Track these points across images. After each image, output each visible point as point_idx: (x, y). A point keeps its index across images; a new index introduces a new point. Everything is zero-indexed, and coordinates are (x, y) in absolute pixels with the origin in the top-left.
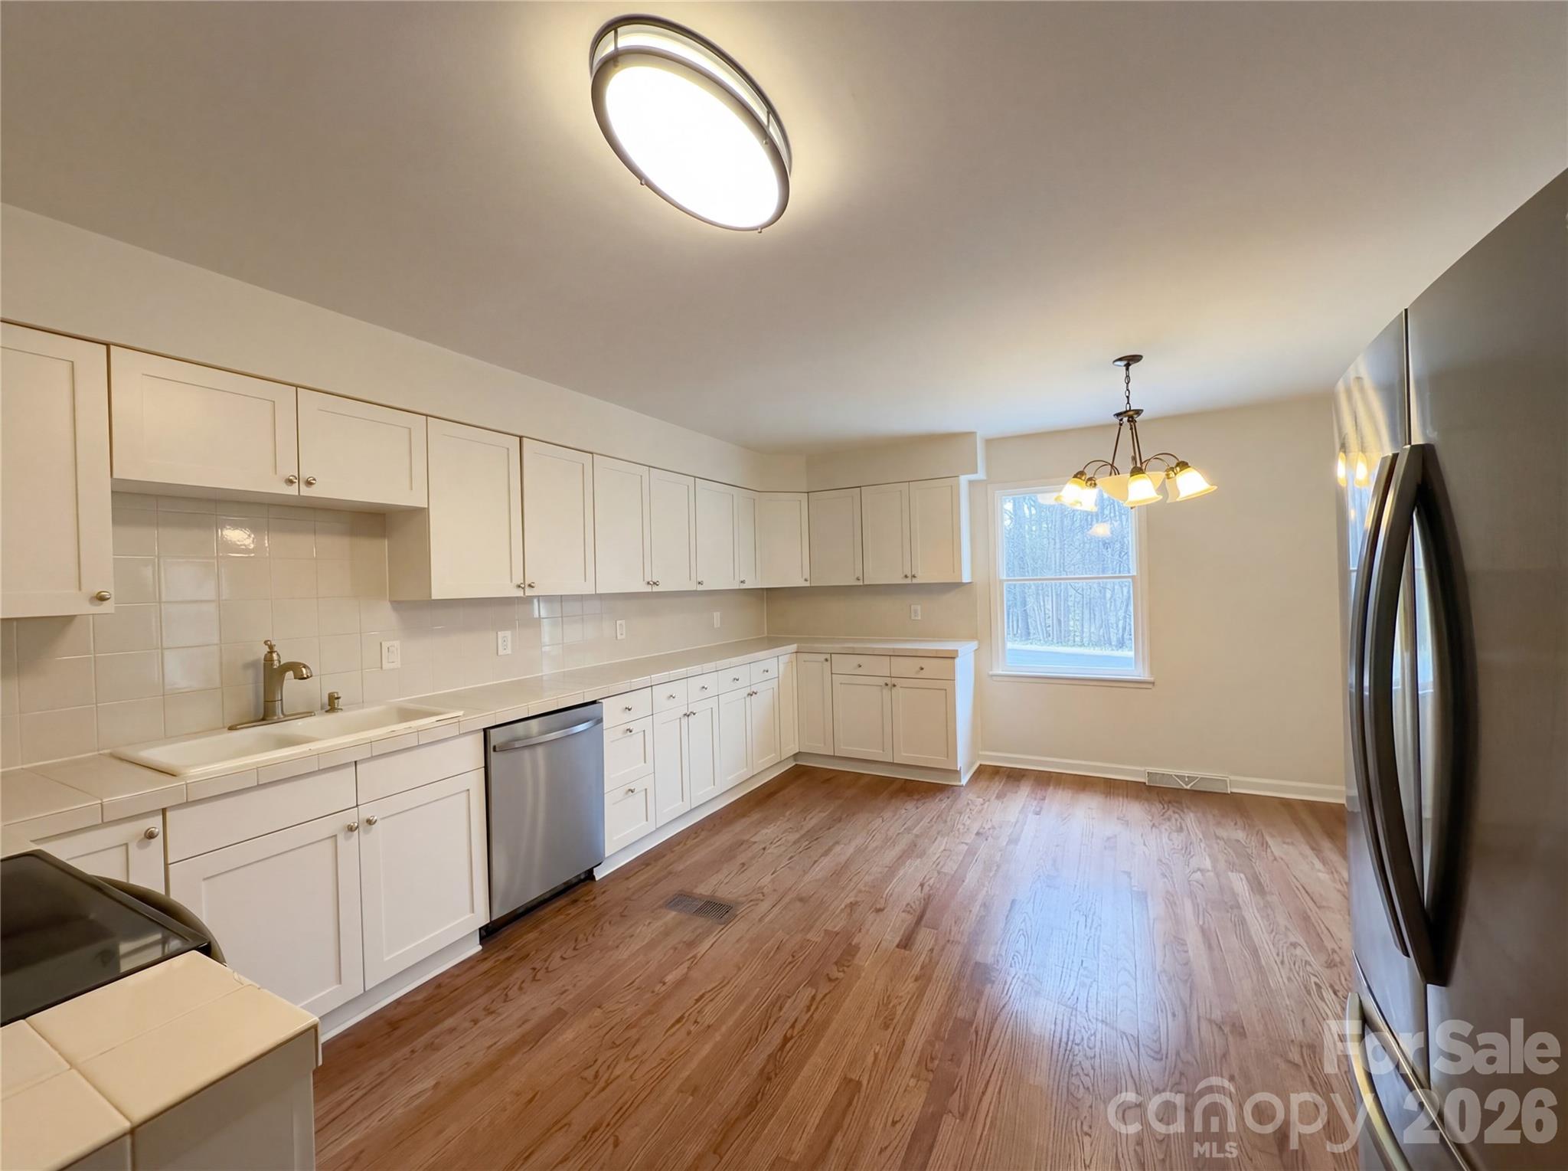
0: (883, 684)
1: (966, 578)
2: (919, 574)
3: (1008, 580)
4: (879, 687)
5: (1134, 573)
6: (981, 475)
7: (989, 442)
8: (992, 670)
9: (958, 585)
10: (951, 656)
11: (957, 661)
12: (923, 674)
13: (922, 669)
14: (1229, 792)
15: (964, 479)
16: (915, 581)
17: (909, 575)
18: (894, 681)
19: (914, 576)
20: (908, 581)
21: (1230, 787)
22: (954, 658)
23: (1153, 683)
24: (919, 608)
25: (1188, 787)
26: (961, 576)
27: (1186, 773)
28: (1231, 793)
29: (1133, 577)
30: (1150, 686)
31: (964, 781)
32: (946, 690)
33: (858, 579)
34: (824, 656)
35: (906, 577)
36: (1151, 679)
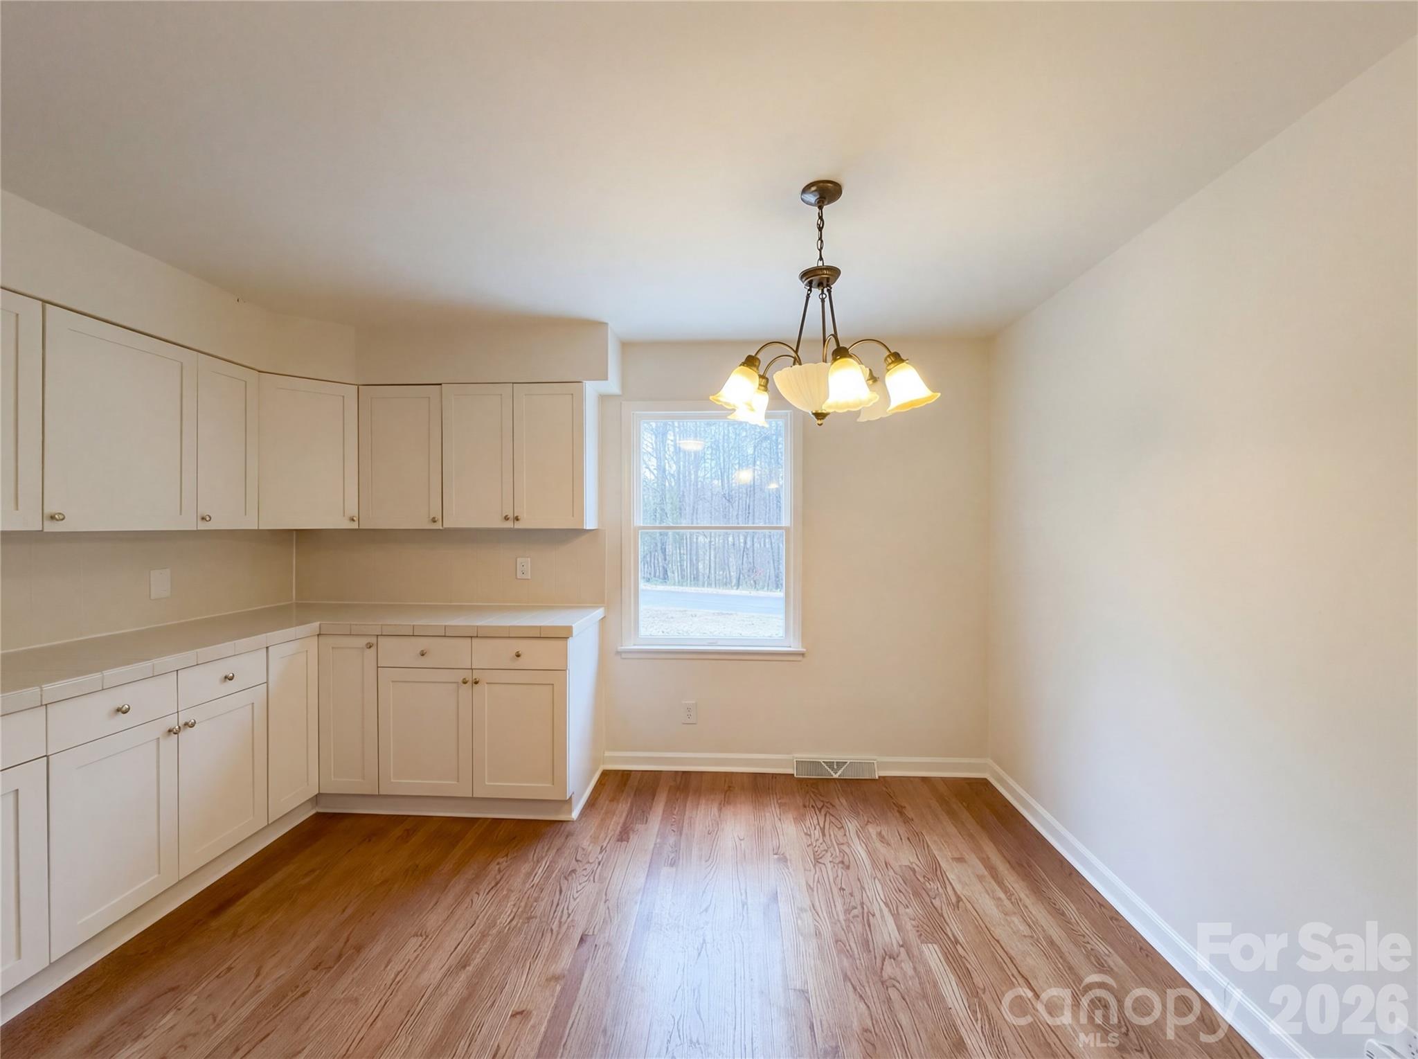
0: (460, 680)
1: (590, 523)
2: (524, 516)
3: (644, 528)
4: (455, 685)
5: (786, 521)
6: (612, 385)
7: (627, 346)
8: (622, 646)
9: (580, 532)
10: (562, 635)
11: (570, 641)
12: (520, 663)
13: (518, 656)
14: (877, 777)
15: (591, 389)
16: (518, 525)
17: (511, 516)
18: (476, 675)
19: (517, 519)
20: (509, 525)
21: (878, 770)
22: (567, 638)
23: (803, 654)
24: (526, 562)
25: (836, 776)
26: (582, 522)
27: (835, 757)
28: (879, 777)
29: (787, 529)
30: (800, 658)
31: (575, 815)
32: (553, 684)
33: (434, 521)
34: (364, 641)
35: (506, 518)
36: (800, 649)
